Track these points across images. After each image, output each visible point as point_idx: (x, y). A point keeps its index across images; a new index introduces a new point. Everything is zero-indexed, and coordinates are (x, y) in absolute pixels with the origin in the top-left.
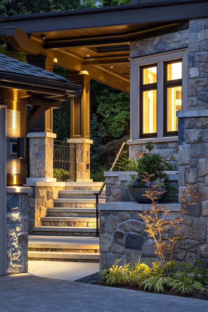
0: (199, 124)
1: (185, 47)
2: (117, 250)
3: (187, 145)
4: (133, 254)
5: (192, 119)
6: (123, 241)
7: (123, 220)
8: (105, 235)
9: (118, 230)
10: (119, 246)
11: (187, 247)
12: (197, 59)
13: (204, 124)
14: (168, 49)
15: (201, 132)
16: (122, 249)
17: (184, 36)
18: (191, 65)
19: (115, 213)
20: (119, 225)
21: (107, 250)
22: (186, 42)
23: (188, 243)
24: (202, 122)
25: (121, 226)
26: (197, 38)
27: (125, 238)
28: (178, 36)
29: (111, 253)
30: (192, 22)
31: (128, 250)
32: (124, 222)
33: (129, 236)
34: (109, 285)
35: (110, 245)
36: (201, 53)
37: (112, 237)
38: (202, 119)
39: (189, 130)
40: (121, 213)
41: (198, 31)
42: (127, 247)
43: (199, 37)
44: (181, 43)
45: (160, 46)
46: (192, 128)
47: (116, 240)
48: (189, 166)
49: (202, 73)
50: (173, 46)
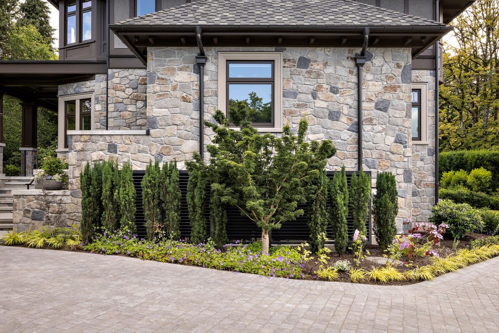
0: (82, 139)
1: (92, 92)
2: (26, 222)
3: (75, 153)
4: (37, 224)
5: (78, 136)
6: (30, 215)
7: (30, 201)
8: (17, 211)
9: (26, 208)
10: (28, 219)
11: (74, 218)
12: (100, 99)
13: (86, 139)
14: (82, 92)
15: (84, 145)
16: (29, 220)
17: (92, 84)
18: (96, 102)
19: (24, 197)
20: (27, 204)
21: (19, 222)
22: (93, 88)
23: (75, 215)
24: (84, 138)
25: (29, 206)
26: (100, 86)
27: (31, 213)
28: (88, 83)
29: (21, 224)
30: (97, 76)
31: (33, 221)
32: (31, 203)
33: (34, 212)
34: (7, 245)
35: (21, 218)
36: (103, 95)
37: (22, 213)
38: (84, 136)
39: (75, 143)
40: (29, 197)
41: (101, 82)
42: (33, 219)
43: (101, 85)
44: (91, 88)
45: (77, 89)
46: (77, 142)
47: (25, 216)
48: (76, 166)
49: (103, 108)
50: (85, 90)
